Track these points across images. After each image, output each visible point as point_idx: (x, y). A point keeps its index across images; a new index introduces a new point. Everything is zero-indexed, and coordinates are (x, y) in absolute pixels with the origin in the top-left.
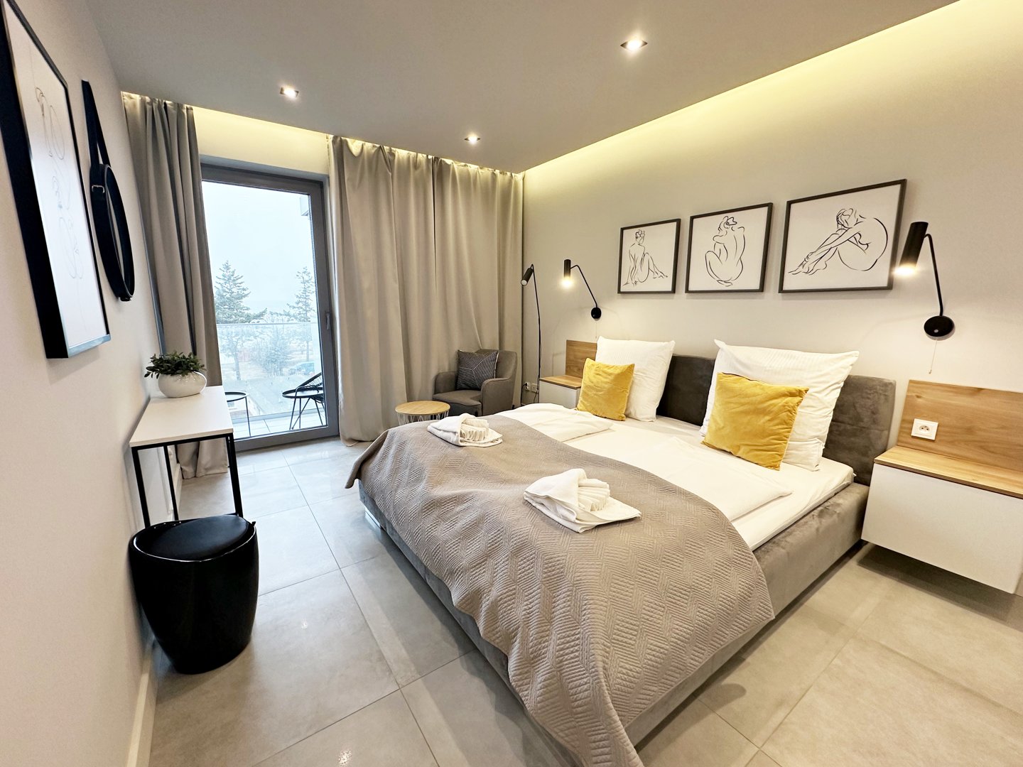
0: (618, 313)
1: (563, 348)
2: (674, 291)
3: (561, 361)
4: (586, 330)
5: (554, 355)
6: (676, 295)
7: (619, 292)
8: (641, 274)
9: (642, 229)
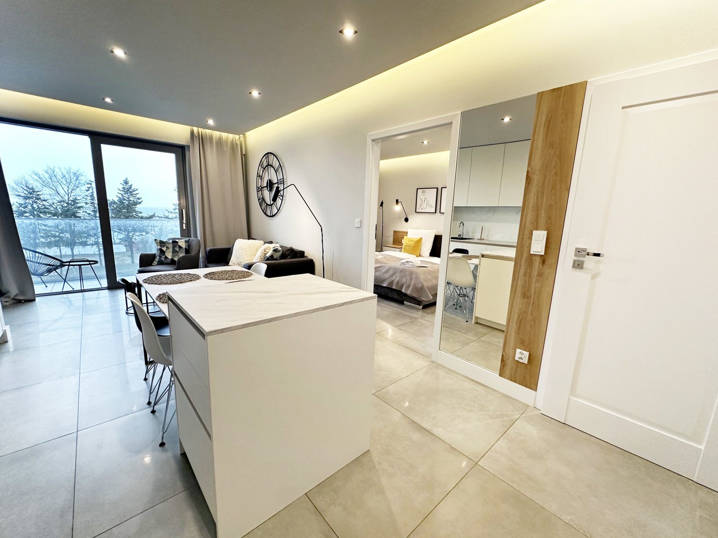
0: (414, 219)
1: (392, 233)
2: (435, 212)
3: (391, 239)
4: (402, 227)
5: (387, 237)
6: (436, 214)
7: (416, 212)
8: (424, 205)
9: (425, 190)
